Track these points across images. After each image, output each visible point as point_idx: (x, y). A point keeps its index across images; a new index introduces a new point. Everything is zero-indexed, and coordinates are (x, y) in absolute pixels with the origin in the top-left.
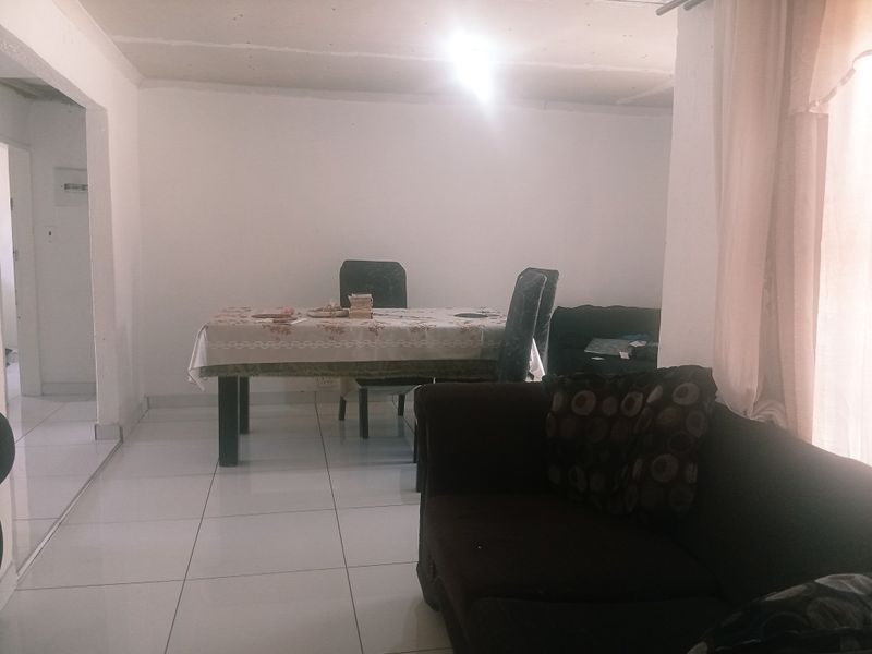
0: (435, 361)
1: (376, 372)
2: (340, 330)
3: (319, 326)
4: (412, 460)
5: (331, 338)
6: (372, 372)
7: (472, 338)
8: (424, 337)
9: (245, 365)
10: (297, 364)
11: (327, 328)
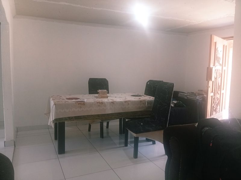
0: (131, 112)
1: (114, 117)
2: (102, 103)
3: (95, 102)
4: (124, 145)
5: (99, 106)
6: (112, 117)
7: (143, 104)
8: (129, 104)
9: (69, 117)
10: (87, 116)
11: (97, 102)
